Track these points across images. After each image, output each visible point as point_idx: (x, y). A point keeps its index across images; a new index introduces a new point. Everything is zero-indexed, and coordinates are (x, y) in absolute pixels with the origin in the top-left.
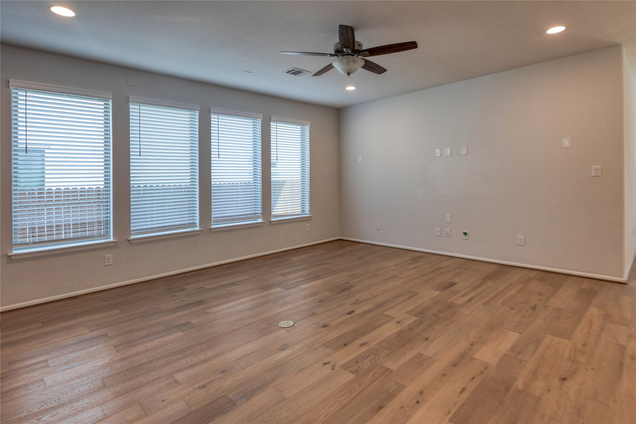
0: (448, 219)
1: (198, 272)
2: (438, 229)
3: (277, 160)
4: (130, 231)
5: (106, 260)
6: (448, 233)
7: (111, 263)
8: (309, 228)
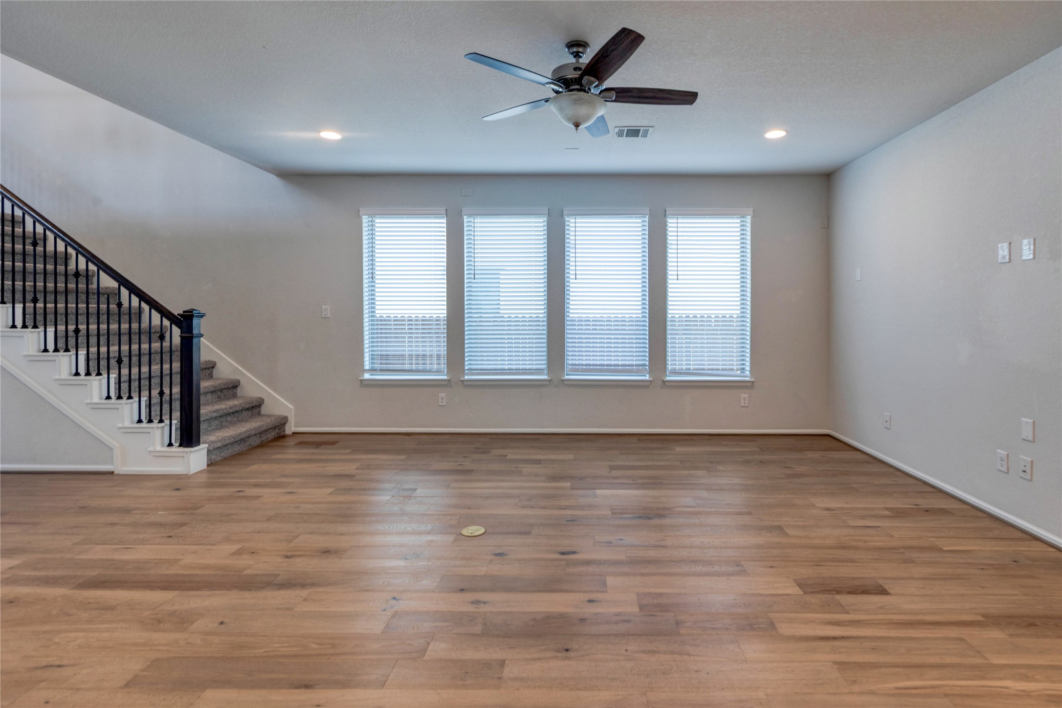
0: (1027, 433)
1: (536, 437)
2: (1003, 453)
3: (678, 279)
4: (464, 370)
5: (440, 400)
6: (1024, 469)
7: (444, 404)
8: (747, 401)
